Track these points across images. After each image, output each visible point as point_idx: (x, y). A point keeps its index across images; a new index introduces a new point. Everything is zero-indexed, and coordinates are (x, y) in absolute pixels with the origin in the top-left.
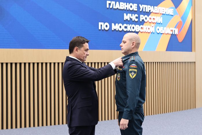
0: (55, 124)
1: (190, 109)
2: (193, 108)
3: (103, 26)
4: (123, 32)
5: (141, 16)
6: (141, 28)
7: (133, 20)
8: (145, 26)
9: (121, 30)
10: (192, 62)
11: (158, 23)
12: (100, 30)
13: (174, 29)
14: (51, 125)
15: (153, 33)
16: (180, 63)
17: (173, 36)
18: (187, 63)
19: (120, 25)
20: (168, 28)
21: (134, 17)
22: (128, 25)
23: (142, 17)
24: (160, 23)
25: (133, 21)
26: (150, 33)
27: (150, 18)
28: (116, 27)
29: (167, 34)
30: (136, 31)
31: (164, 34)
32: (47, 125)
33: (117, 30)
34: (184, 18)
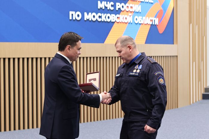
0: (19, 129)
1: (172, 108)
2: (175, 108)
3: (75, 15)
4: (97, 22)
5: (117, 4)
6: (118, 17)
7: (108, 8)
8: (121, 16)
9: (94, 20)
10: (174, 56)
11: (136, 12)
12: (71, 20)
13: (153, 19)
14: (15, 129)
15: (130, 24)
16: (161, 57)
17: (153, 27)
18: (168, 57)
19: (94, 14)
20: (147, 18)
21: (109, 6)
22: (103, 14)
23: (119, 5)
24: (138, 11)
25: (108, 10)
26: (128, 24)
27: (127, 6)
28: (89, 16)
29: (146, 24)
30: (112, 21)
31: (143, 24)
32: (10, 130)
33: (90, 20)
34: (165, 6)
